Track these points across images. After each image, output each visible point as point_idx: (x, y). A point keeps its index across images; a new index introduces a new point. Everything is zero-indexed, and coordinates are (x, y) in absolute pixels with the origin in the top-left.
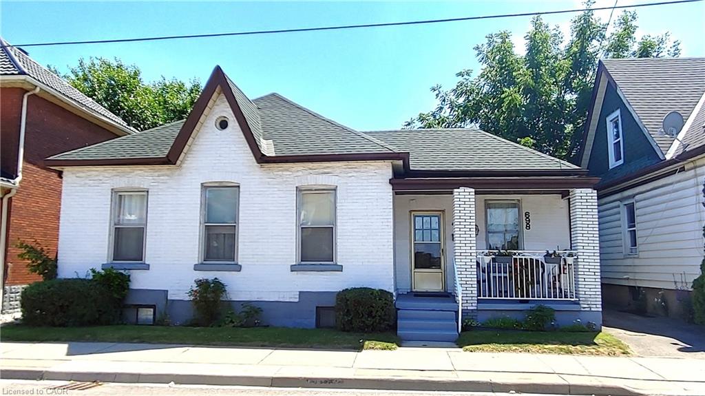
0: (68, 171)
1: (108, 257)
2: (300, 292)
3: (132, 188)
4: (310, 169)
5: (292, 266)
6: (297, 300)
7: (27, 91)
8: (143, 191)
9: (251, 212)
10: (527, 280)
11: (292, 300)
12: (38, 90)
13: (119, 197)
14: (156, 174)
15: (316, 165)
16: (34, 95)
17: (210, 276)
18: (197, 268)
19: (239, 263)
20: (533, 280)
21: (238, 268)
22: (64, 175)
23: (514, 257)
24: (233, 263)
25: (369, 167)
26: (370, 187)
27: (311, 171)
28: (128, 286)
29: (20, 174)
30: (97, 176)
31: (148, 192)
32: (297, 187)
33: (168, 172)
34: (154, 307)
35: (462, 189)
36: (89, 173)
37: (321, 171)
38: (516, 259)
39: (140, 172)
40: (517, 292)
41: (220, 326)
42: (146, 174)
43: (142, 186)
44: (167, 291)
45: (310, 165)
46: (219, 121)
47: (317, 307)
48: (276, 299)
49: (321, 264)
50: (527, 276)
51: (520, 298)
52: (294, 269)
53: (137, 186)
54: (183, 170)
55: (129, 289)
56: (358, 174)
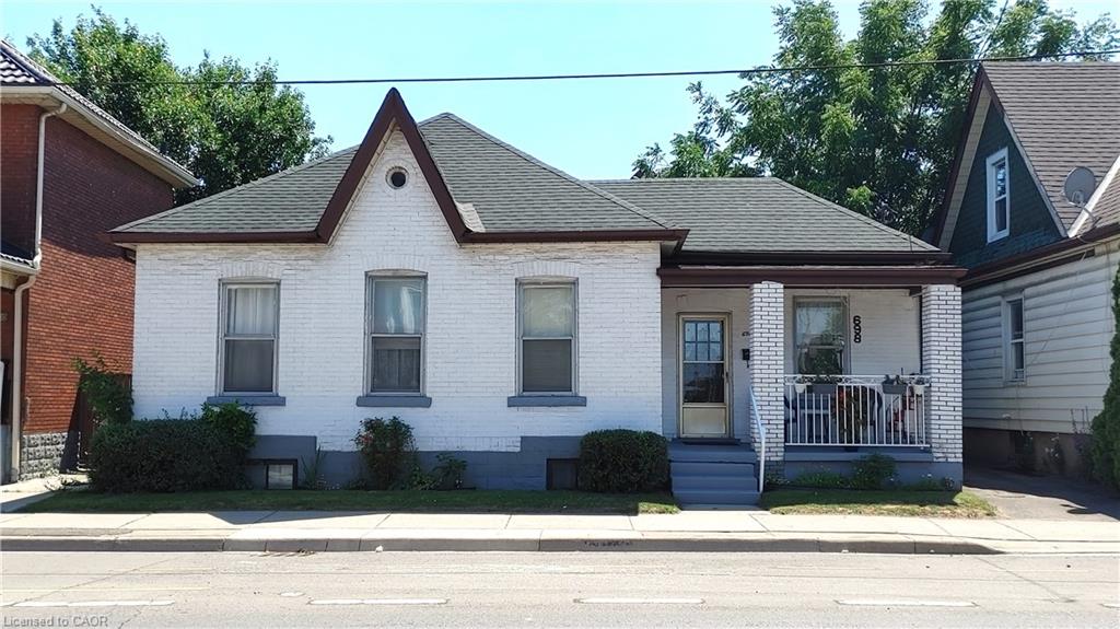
0: (144, 250)
1: (217, 387)
2: (522, 437)
3: (253, 277)
4: (537, 252)
5: (509, 398)
6: (518, 449)
7: (44, 111)
8: (272, 283)
9: (446, 316)
10: (857, 417)
11: (510, 450)
12: (64, 109)
13: (229, 292)
14: (293, 257)
15: (546, 246)
16: (60, 117)
17: (385, 414)
18: (361, 402)
19: (428, 395)
20: (865, 418)
21: (427, 403)
22: (139, 255)
23: (840, 384)
24: (417, 394)
25: (627, 250)
26: (627, 281)
27: (538, 255)
28: (253, 430)
29: (40, 250)
30: (195, 258)
31: (279, 284)
32: (516, 280)
33: (312, 254)
34: (294, 462)
35: (765, 284)
36: (179, 254)
37: (554, 255)
38: (841, 388)
39: (265, 254)
40: (841, 435)
41: (403, 488)
42: (276, 256)
43: (270, 276)
44: (315, 438)
45: (537, 246)
46: (391, 173)
47: (548, 460)
48: (486, 448)
49: (553, 396)
50: (857, 412)
51: (846, 444)
52: (512, 403)
54: (336, 252)
55: (254, 435)
56: (610, 260)
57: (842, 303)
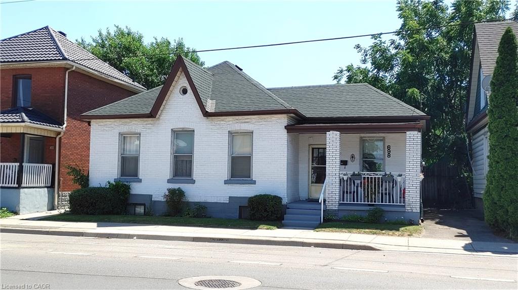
0: (94, 122)
1: (118, 174)
2: (230, 197)
4: (237, 120)
7: (68, 69)
8: (138, 134)
9: (201, 147)
10: (371, 191)
11: (225, 202)
12: (74, 68)
13: (124, 138)
14: (145, 123)
15: (240, 117)
16: (73, 71)
17: (176, 186)
18: (169, 181)
19: (194, 179)
20: (375, 191)
21: (193, 182)
22: (92, 124)
23: (363, 176)
24: (190, 178)
25: (273, 118)
28: (129, 192)
29: (65, 122)
30: (111, 124)
31: (140, 134)
32: (229, 131)
33: (152, 122)
34: (144, 205)
35: (331, 132)
36: (106, 123)
37: (244, 121)
38: (364, 178)
39: (135, 122)
40: (364, 198)
41: (181, 216)
42: (139, 123)
43: (137, 131)
44: (152, 195)
45: (237, 117)
46: (182, 89)
47: (240, 206)
48: (215, 201)
49: (243, 180)
50: (372, 188)
53: (134, 131)
54: (161, 121)
55: (129, 194)
56: (266, 123)
57: (383, 140)
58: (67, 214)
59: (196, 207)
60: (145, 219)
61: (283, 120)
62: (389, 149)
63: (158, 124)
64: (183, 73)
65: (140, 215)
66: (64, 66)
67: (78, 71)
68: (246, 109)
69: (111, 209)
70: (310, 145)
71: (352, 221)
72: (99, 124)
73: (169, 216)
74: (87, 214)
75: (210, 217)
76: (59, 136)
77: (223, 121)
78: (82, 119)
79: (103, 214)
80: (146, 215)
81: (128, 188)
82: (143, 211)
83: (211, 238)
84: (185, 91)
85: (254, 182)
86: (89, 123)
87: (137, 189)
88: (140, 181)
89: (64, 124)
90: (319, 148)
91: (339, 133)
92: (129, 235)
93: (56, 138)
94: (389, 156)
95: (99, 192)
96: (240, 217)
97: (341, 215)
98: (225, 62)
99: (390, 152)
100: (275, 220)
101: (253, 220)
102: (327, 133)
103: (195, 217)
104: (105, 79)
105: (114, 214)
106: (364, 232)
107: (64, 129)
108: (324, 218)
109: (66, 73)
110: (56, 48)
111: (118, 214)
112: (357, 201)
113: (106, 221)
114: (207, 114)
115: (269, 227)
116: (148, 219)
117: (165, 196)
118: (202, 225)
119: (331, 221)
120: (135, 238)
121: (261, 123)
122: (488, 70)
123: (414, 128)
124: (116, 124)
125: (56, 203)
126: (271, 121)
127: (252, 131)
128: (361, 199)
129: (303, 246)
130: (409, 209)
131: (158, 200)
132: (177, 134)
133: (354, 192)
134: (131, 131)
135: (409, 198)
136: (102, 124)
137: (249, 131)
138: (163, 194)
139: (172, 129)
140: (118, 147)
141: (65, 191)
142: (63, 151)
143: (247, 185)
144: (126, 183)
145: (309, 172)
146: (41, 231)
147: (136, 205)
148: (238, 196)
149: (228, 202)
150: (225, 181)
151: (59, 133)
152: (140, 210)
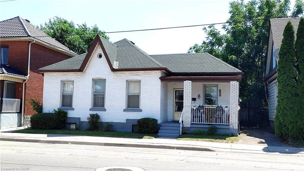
0: (46, 74)
1: (60, 105)
2: (127, 119)
7: (31, 42)
8: (72, 81)
9: (110, 89)
12: (34, 42)
13: (64, 83)
14: (76, 75)
15: (133, 72)
16: (34, 43)
17: (94, 113)
18: (90, 110)
20: (212, 116)
21: (105, 110)
22: (44, 75)
23: (205, 107)
24: (103, 108)
26: (152, 80)
27: (131, 74)
29: (29, 74)
30: (56, 75)
32: (126, 80)
33: (81, 74)
34: (75, 124)
35: (187, 81)
36: (53, 75)
37: (135, 74)
39: (71, 74)
40: (206, 120)
41: (98, 131)
42: (73, 75)
44: (80, 118)
46: (99, 55)
47: (132, 125)
48: (118, 122)
49: (134, 109)
51: (209, 123)
53: (70, 79)
54: (86, 74)
55: (67, 117)
56: (149, 75)
57: (217, 86)
58: (29, 129)
59: (106, 125)
60: (76, 132)
61: (159, 74)
62: (220, 92)
63: (84, 75)
64: (100, 46)
65: (73, 130)
66: (28, 40)
67: (37, 43)
68: (137, 67)
69: (56, 126)
70: (174, 89)
71: (198, 134)
72: (49, 75)
73: (90, 130)
74: (42, 129)
75: (115, 131)
76: (25, 82)
77: (123, 74)
78: (38, 72)
79: (51, 129)
80: (77, 130)
81: (65, 114)
82: (75, 127)
83: (115, 144)
84: (100, 56)
85: (141, 111)
86: (43, 75)
87: (71, 114)
88: (73, 109)
89: (28, 75)
90: (179, 91)
91: (191, 82)
92: (66, 142)
93: (23, 83)
94: (220, 95)
95: (49, 116)
96: (133, 131)
97: (192, 130)
98: (125, 39)
99: (221, 93)
100: (153, 133)
101: (140, 133)
102: (184, 82)
103: (106, 131)
104: (53, 48)
105: (57, 129)
106: (206, 140)
107: (28, 78)
108: (182, 132)
109: (29, 45)
110: (24, 29)
111: (60, 129)
112: (202, 122)
113: (52, 134)
114: (113, 70)
115: (150, 137)
116: (78, 132)
117: (88, 118)
118: (110, 136)
119: (186, 134)
120: (70, 143)
121: (146, 76)
122: (278, 46)
123: (235, 79)
124: (59, 75)
125: (22, 122)
126: (151, 75)
127: (140, 80)
128: (204, 121)
129: (170, 149)
130: (232, 127)
131: (84, 121)
132: (95, 81)
133: (200, 117)
134: (69, 79)
135: (232, 120)
136: (50, 75)
137: (138, 80)
138: (87, 117)
139: (93, 79)
140: (60, 89)
141: (28, 115)
142: (27, 91)
143: (137, 112)
144: (65, 111)
145: (173, 105)
146: (13, 139)
147: (70, 124)
148: (132, 119)
149: (125, 122)
150: (124, 109)
151: (25, 80)
152: (73, 127)
